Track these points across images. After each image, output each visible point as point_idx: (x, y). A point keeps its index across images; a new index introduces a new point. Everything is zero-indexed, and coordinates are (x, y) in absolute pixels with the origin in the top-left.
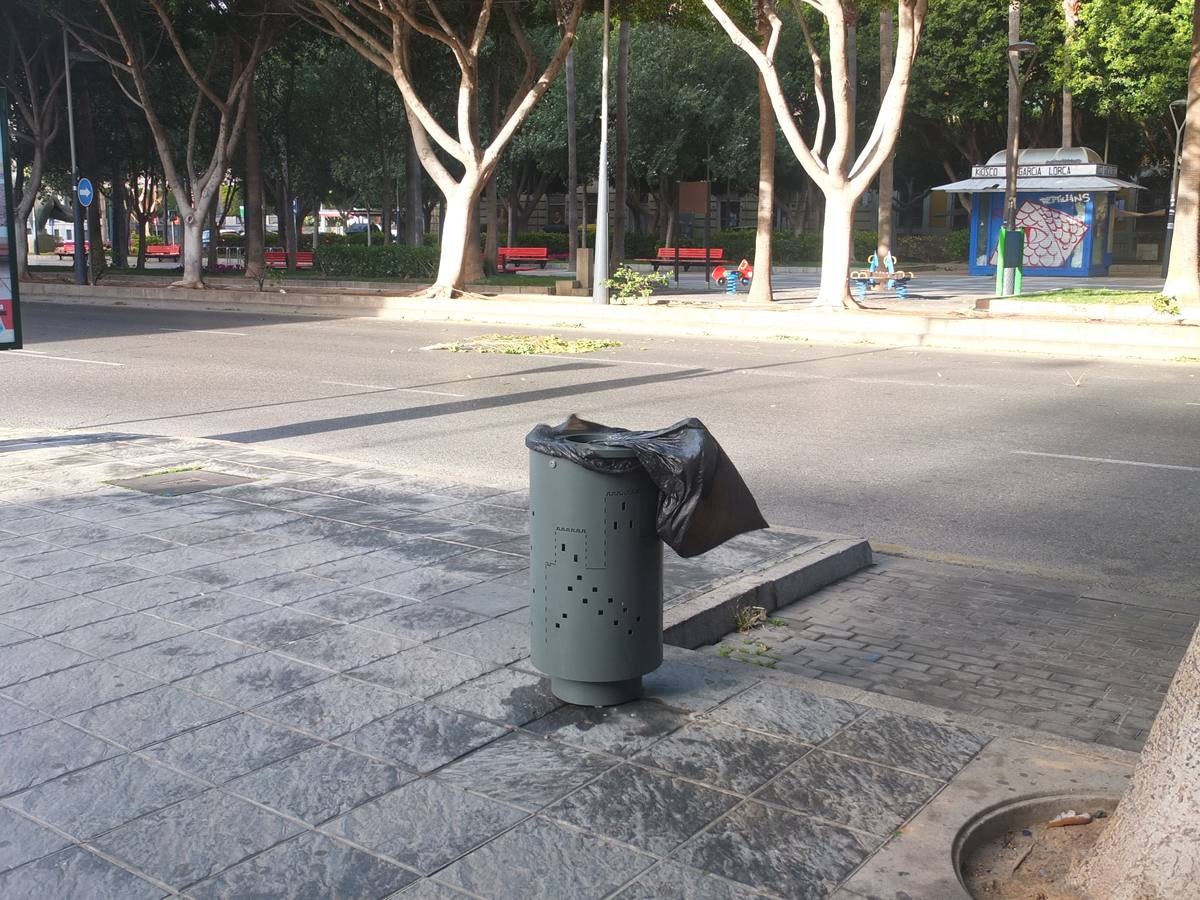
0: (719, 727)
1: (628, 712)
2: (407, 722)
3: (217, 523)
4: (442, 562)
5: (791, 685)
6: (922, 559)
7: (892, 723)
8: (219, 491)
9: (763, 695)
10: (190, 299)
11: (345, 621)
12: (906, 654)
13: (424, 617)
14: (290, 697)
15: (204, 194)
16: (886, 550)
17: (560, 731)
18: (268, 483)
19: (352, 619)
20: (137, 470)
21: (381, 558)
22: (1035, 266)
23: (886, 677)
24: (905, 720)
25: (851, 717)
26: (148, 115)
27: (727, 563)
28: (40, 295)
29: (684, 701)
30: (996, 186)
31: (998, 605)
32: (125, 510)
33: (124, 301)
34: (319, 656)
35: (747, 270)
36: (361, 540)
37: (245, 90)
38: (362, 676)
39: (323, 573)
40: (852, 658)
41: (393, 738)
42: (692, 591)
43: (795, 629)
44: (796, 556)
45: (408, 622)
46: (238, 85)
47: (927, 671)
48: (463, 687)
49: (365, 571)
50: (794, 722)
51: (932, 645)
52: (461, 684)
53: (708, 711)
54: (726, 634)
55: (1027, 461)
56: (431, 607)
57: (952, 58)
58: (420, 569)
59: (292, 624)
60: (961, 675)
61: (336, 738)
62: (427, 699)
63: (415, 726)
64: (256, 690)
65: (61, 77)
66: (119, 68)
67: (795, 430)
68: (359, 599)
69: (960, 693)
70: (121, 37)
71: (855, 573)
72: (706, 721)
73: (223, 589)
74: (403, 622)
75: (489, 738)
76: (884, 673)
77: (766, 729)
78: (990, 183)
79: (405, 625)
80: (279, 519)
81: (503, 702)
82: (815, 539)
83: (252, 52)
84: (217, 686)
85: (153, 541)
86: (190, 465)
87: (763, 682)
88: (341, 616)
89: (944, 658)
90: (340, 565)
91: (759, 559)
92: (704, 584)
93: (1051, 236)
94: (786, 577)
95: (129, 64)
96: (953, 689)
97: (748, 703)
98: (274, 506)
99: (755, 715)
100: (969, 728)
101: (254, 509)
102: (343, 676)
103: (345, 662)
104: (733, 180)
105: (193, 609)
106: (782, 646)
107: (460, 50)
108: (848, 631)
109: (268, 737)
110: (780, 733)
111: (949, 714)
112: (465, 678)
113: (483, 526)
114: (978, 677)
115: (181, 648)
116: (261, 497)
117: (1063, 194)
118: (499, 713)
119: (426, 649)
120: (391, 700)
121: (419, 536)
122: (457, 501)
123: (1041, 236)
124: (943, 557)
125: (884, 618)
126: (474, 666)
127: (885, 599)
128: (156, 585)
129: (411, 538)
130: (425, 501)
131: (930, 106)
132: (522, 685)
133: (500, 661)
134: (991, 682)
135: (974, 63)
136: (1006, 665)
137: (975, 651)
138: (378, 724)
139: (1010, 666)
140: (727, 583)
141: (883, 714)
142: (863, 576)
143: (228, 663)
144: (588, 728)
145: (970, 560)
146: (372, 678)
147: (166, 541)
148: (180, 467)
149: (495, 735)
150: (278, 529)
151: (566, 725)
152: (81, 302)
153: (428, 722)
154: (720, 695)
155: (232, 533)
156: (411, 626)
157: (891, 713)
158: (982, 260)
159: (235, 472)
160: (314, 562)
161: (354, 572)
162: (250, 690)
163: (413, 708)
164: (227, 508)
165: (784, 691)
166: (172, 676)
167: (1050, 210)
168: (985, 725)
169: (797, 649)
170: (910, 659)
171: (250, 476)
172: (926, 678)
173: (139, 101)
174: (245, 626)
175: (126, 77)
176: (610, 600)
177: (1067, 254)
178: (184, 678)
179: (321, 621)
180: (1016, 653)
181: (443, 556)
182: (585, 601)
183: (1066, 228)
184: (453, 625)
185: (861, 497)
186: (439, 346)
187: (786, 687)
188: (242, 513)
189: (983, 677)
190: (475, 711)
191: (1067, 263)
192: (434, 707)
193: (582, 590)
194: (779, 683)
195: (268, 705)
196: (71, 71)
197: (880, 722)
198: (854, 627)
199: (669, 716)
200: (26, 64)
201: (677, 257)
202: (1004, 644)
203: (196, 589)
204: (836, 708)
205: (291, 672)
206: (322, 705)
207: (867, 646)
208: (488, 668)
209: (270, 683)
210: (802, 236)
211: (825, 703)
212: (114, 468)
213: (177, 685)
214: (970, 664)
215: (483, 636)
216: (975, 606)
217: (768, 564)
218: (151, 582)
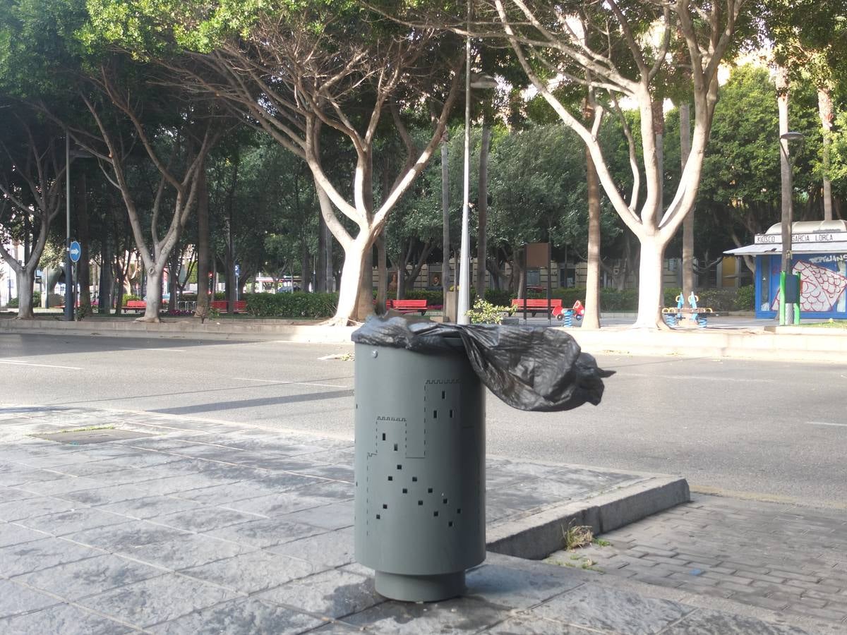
0: (540, 623)
1: (449, 608)
2: (225, 613)
3: (110, 462)
4: (297, 489)
5: (615, 588)
6: (736, 497)
7: (721, 622)
8: (121, 442)
9: (586, 595)
10: (149, 330)
11: (194, 531)
12: (728, 570)
13: (267, 529)
14: (118, 591)
15: (163, 251)
16: (701, 490)
17: (378, 623)
18: (165, 437)
19: (202, 530)
20: (59, 428)
21: (244, 485)
22: (808, 311)
23: (710, 589)
24: (735, 618)
25: (678, 616)
26: (123, 194)
27: (556, 493)
28: (37, 328)
29: (506, 599)
30: (774, 250)
31: (812, 532)
32: (35, 453)
33: (99, 332)
34: (160, 557)
35: (580, 309)
36: (231, 475)
37: (196, 175)
38: (194, 574)
39: (187, 497)
40: (675, 572)
41: (206, 627)
42: (522, 512)
43: (619, 548)
44: (620, 488)
45: (252, 533)
46: (190, 171)
47: (750, 584)
48: (290, 585)
49: (227, 495)
50: (619, 619)
51: (750, 563)
52: (288, 582)
53: (532, 607)
54: (554, 551)
55: (822, 429)
56: (278, 522)
57: (738, 156)
58: (276, 495)
59: (143, 533)
60: (784, 588)
61: (150, 626)
62: (251, 594)
63: (232, 617)
64: (88, 584)
65: (63, 170)
66: (103, 160)
67: (619, 409)
68: (213, 515)
69: (786, 603)
70: (105, 137)
71: (675, 506)
72: (527, 617)
73: (92, 506)
74: (248, 533)
75: (304, 628)
76: (707, 585)
77: (589, 624)
78: (770, 248)
79: (248, 535)
80: (164, 460)
81: (325, 598)
82: (637, 477)
83: (201, 146)
84: (53, 580)
85: (48, 473)
86: (106, 426)
87: (586, 584)
88: (192, 527)
89: (766, 574)
90: (204, 491)
91: (585, 490)
92: (533, 507)
93: (819, 288)
94: (611, 504)
95: (110, 156)
96: (777, 599)
97: (571, 602)
98: (164, 452)
99: (578, 612)
100: (802, 627)
101: (145, 453)
102: (177, 574)
103: (182, 562)
104: (569, 246)
105: (59, 520)
106: (608, 562)
107: (357, 139)
108: (671, 550)
109: (82, 624)
110: (603, 628)
111: (780, 615)
112: (293, 577)
113: (339, 466)
114: (802, 590)
115: (33, 550)
116: (156, 445)
117: (828, 255)
118: (319, 606)
119: (263, 554)
120: (216, 594)
121: (281, 472)
122: (322, 449)
123: (812, 288)
124: (755, 496)
125: (704, 541)
126: (305, 567)
127: (704, 527)
128: (35, 503)
129: (274, 474)
130: (294, 449)
131: (721, 191)
132: (348, 584)
133: (331, 564)
134: (815, 594)
135: (756, 158)
136: (828, 581)
137: (794, 569)
138: (196, 615)
139: (832, 581)
140: (556, 507)
141: (710, 613)
142: (683, 509)
143: (71, 562)
144: (406, 621)
145: (780, 498)
146: (203, 576)
147: (60, 473)
148: (96, 427)
149: (310, 626)
150: (161, 467)
151: (384, 618)
152: (67, 333)
153: (246, 614)
154: (543, 594)
155: (119, 469)
156: (254, 536)
157: (719, 612)
158: (766, 307)
159: (142, 430)
160: (182, 489)
161: (215, 496)
162: (82, 584)
163: (235, 602)
164: (123, 452)
165: (608, 592)
166: (14, 572)
167: (818, 268)
168: (819, 625)
169: (621, 564)
170: (732, 574)
171: (153, 433)
172: (750, 590)
173: (117, 182)
174: (100, 534)
175: (108, 167)
176: (430, 491)
177: (833, 302)
178: (25, 573)
179: (172, 531)
180: (836, 571)
181: (298, 486)
182: (405, 491)
183: (831, 280)
184: (294, 535)
185: (678, 453)
186: (333, 356)
187: (611, 589)
188: (134, 455)
189: (806, 590)
190: (295, 605)
191: (833, 309)
192: (256, 601)
193: (402, 479)
194: (604, 585)
195: (95, 598)
196: (71, 166)
197: (708, 620)
198: (676, 548)
199: (489, 612)
200: (38, 160)
201: (525, 306)
202: (823, 563)
203: (70, 507)
204: (661, 607)
205: (128, 570)
206: (146, 598)
207: (689, 563)
208: (318, 569)
209: (104, 578)
210: (623, 292)
211: (651, 603)
212: (42, 427)
213: (14, 580)
214: (791, 579)
215: (319, 544)
216: (790, 533)
217: (595, 494)
218: (30, 501)
